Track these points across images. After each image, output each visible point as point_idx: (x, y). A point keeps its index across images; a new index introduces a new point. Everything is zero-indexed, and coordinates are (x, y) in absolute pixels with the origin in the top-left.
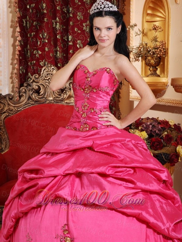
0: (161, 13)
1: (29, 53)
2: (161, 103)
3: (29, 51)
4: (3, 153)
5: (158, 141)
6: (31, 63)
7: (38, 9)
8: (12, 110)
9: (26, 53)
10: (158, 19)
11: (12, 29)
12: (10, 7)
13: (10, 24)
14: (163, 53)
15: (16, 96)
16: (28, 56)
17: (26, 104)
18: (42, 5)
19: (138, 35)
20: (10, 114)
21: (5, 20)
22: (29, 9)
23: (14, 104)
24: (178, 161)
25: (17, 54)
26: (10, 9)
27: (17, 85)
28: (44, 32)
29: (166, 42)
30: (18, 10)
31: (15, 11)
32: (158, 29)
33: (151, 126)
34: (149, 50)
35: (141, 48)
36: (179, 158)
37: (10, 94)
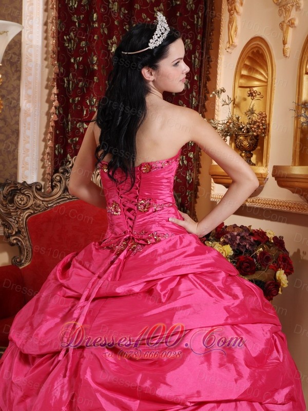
0: (261, 74)
1: (70, 126)
2: (255, 206)
3: (70, 123)
4: (21, 268)
5: (248, 261)
6: (72, 141)
7: (86, 64)
8: (39, 206)
9: (65, 125)
10: (256, 83)
11: (47, 91)
12: (46, 59)
13: (45, 83)
14: (262, 130)
15: (48, 185)
16: (68, 130)
17: (60, 198)
18: (92, 58)
19: (227, 104)
20: (36, 212)
21: (38, 76)
22: (73, 64)
23: (43, 197)
24: (277, 294)
25: (52, 126)
26: (46, 63)
27: (49, 170)
28: (93, 97)
29: (268, 114)
30: (56, 62)
31: (53, 65)
32: (256, 96)
33: (238, 237)
34: (241, 127)
35: (230, 123)
36: (280, 289)
37: (37, 183)
